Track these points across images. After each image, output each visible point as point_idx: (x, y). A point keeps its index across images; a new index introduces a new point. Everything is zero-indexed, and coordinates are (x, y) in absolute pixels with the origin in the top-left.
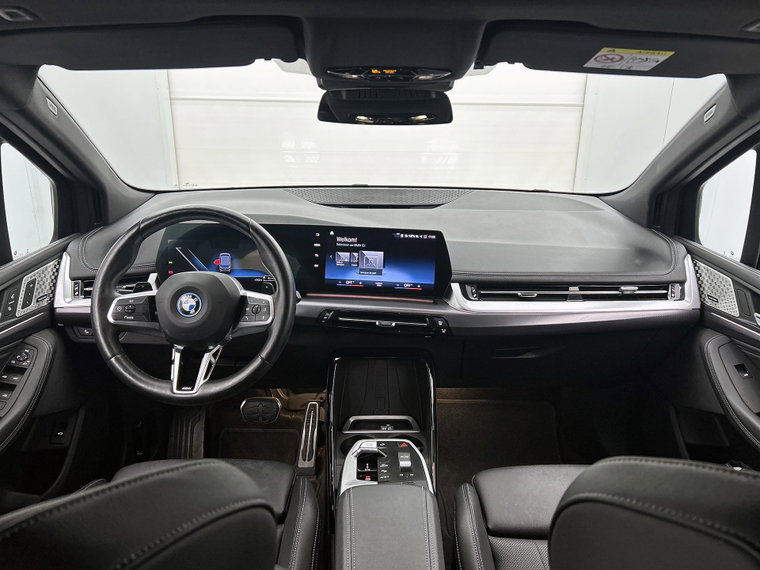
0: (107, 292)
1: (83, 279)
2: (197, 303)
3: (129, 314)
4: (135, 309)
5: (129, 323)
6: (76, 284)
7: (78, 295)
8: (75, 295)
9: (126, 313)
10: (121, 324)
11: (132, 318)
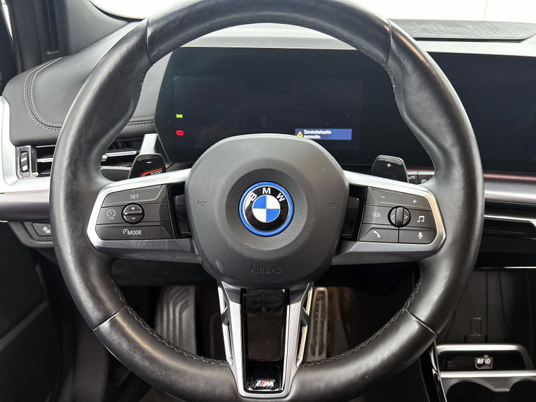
0: (82, 178)
1: (34, 144)
2: (284, 204)
3: (133, 225)
4: (143, 213)
5: (134, 244)
6: (22, 152)
7: (27, 171)
8: (23, 172)
9: (127, 222)
10: (117, 247)
11: (139, 232)
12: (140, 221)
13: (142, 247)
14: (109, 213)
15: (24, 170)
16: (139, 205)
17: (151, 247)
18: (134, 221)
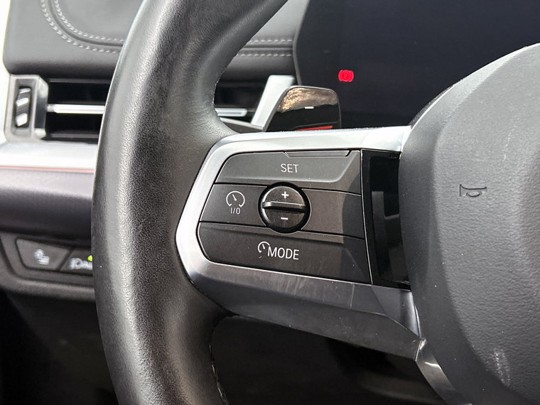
1: (46, 72)
3: (282, 233)
4: (307, 210)
5: (278, 280)
6: (22, 87)
7: (26, 126)
8: (16, 126)
9: (268, 225)
10: (239, 282)
11: (294, 254)
12: (298, 228)
13: (294, 293)
14: (231, 199)
15: (19, 124)
16: (299, 189)
17: (314, 296)
18: (284, 226)
